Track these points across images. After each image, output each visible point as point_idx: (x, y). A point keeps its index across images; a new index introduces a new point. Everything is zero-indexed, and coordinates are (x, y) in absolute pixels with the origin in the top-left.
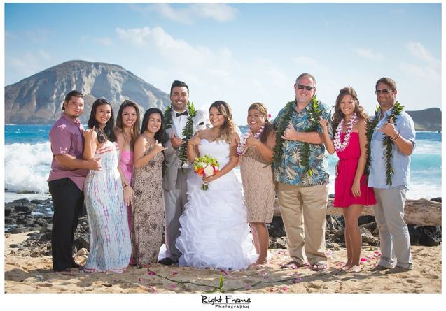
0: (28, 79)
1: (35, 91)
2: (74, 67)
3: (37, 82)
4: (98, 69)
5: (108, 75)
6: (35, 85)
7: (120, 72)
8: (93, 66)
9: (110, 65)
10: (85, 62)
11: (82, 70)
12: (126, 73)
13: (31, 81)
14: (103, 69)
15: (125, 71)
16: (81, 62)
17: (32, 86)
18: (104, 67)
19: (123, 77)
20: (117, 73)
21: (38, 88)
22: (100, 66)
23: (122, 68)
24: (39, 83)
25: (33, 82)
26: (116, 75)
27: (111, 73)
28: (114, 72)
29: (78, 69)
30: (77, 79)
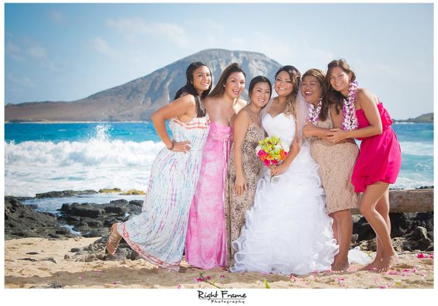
0: (160, 71)
1: (168, 84)
2: (211, 56)
3: (170, 73)
4: (238, 57)
5: (250, 65)
6: (168, 78)
7: (263, 61)
8: (232, 55)
9: (251, 53)
10: (224, 50)
11: (220, 60)
12: (270, 62)
13: (164, 73)
14: (244, 58)
15: (269, 60)
16: (220, 50)
17: (164, 78)
18: (245, 55)
19: (267, 67)
20: (260, 62)
21: (171, 80)
22: (241, 55)
23: (265, 56)
24: (172, 75)
25: (166, 73)
26: (259, 65)
27: (254, 62)
28: (256, 60)
29: (216, 58)
30: (215, 69)
